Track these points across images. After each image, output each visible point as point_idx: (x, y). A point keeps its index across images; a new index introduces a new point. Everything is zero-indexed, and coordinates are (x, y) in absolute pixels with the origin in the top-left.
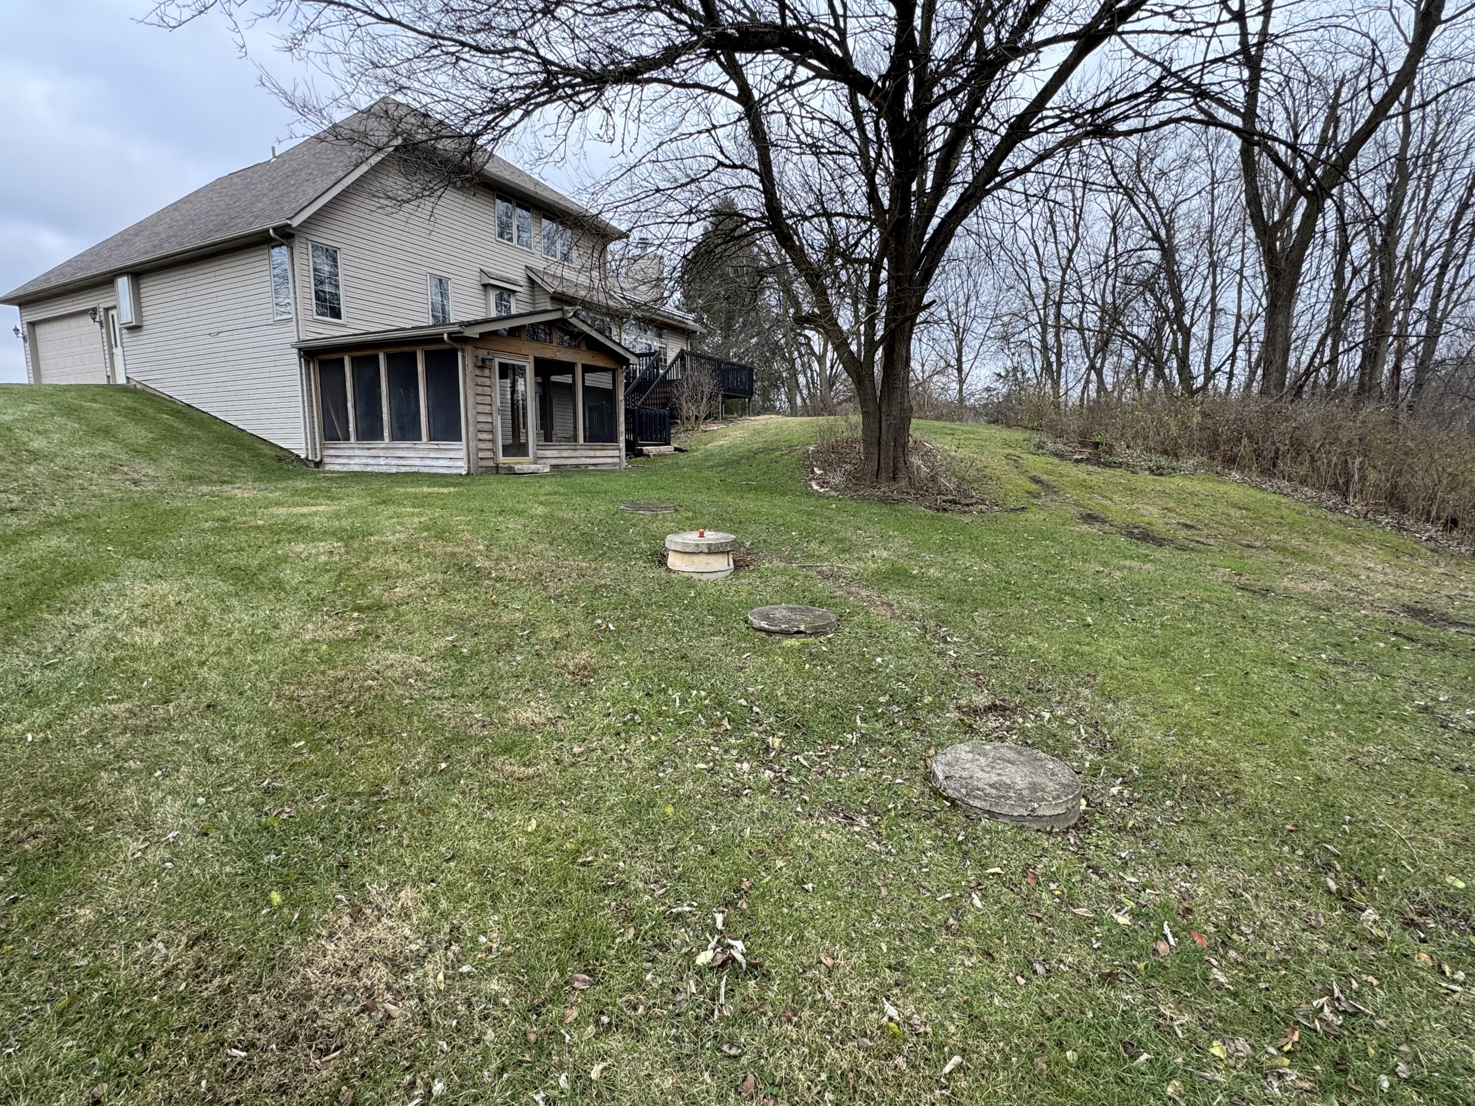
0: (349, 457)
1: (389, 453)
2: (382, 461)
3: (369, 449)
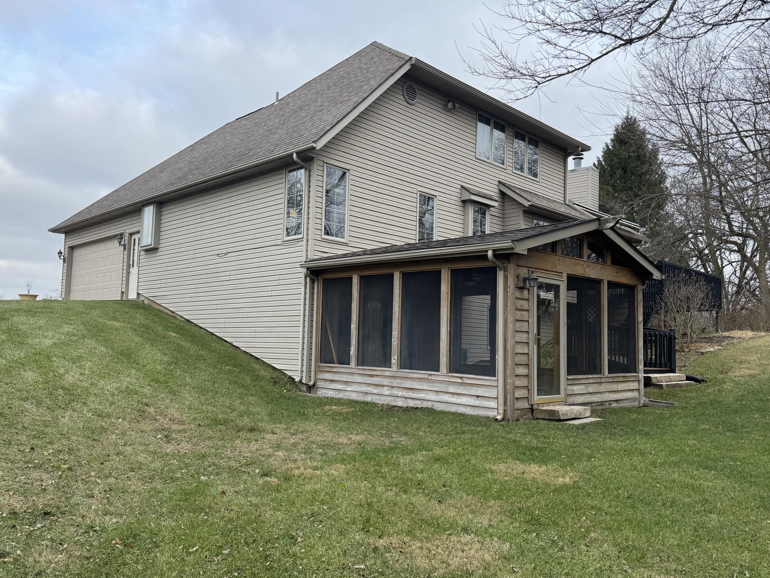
0: (346, 383)
1: (396, 383)
2: (386, 391)
3: (371, 376)
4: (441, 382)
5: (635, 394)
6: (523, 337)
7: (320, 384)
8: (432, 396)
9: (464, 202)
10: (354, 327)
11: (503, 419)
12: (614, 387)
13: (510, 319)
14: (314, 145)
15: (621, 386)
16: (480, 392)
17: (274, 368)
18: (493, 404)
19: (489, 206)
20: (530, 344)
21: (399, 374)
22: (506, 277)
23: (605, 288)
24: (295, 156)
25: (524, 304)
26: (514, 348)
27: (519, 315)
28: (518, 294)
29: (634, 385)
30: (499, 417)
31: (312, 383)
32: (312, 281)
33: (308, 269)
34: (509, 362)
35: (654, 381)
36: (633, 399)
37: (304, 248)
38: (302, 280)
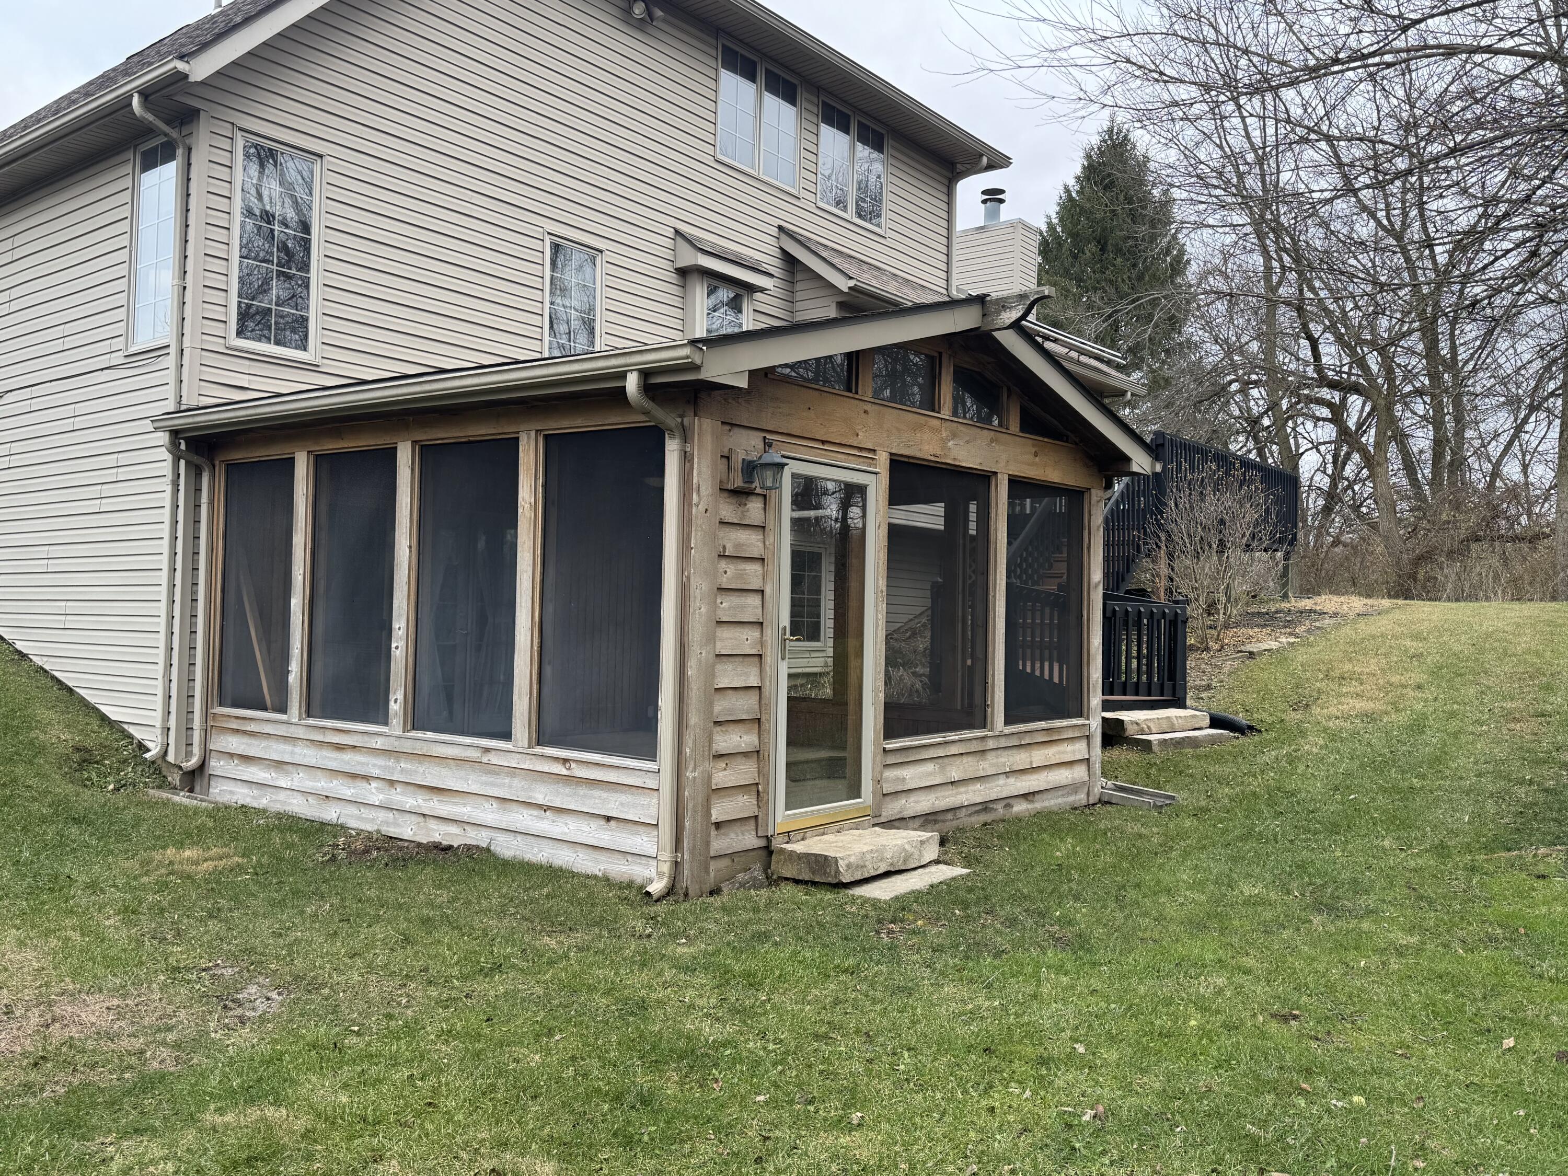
0: (279, 765)
1: (400, 770)
2: (374, 793)
3: (339, 747)
4: (513, 771)
5: (1080, 773)
6: (746, 640)
7: (216, 765)
8: (489, 814)
9: (683, 272)
10: (297, 603)
11: (670, 892)
12: (1021, 759)
13: (700, 587)
14: (181, 66)
15: (1039, 756)
16: (613, 804)
17: (104, 718)
18: (644, 843)
19: (751, 289)
20: (769, 660)
21: (407, 746)
22: (686, 458)
23: (1001, 494)
24: (136, 100)
25: (751, 542)
26: (710, 674)
27: (729, 573)
28: (728, 511)
29: (1078, 750)
30: (656, 887)
31: (194, 762)
32: (196, 472)
33: (175, 434)
34: (694, 719)
35: (1131, 730)
36: (1073, 788)
37: (170, 376)
38: (166, 468)
